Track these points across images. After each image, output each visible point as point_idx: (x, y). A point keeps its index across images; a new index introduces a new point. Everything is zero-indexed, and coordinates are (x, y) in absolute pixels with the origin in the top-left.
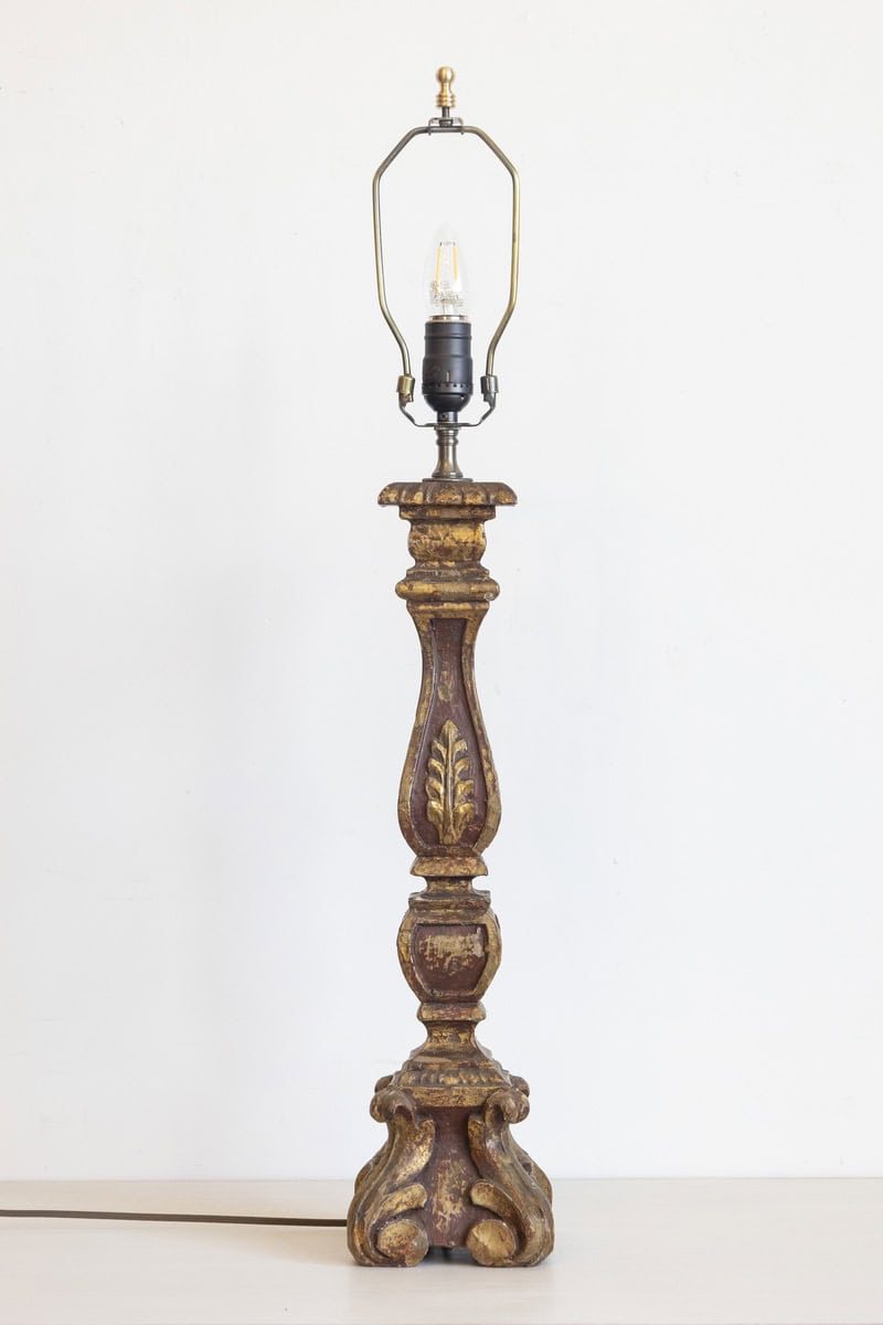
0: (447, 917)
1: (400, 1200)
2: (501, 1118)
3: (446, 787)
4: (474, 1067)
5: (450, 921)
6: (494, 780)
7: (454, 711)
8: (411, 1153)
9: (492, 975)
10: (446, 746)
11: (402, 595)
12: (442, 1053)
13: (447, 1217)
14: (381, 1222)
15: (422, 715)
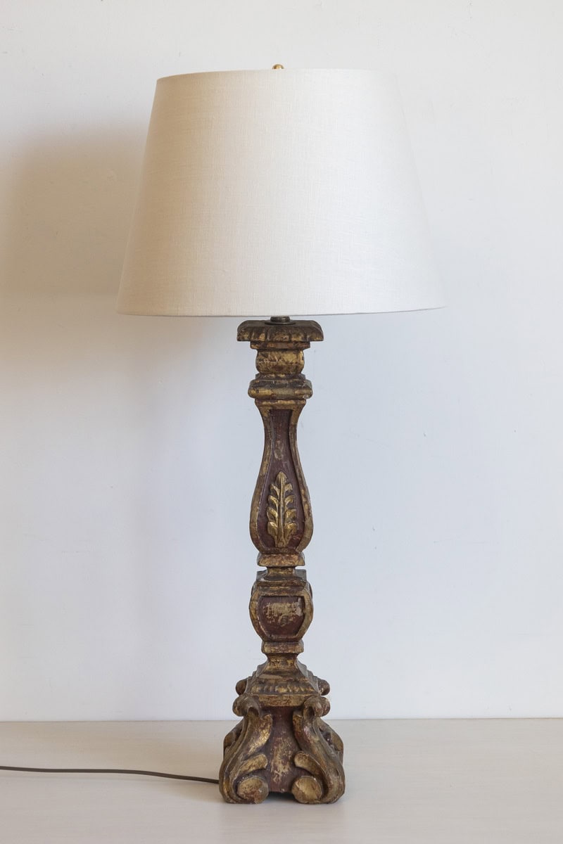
0: (280, 591)
1: (251, 765)
2: (312, 713)
3: (279, 513)
4: (297, 682)
5: (282, 595)
6: (309, 509)
7: (284, 466)
8: (258, 735)
9: (307, 626)
10: (280, 488)
11: (252, 396)
12: (277, 672)
13: (280, 774)
14: (240, 778)
15: (264, 468)
